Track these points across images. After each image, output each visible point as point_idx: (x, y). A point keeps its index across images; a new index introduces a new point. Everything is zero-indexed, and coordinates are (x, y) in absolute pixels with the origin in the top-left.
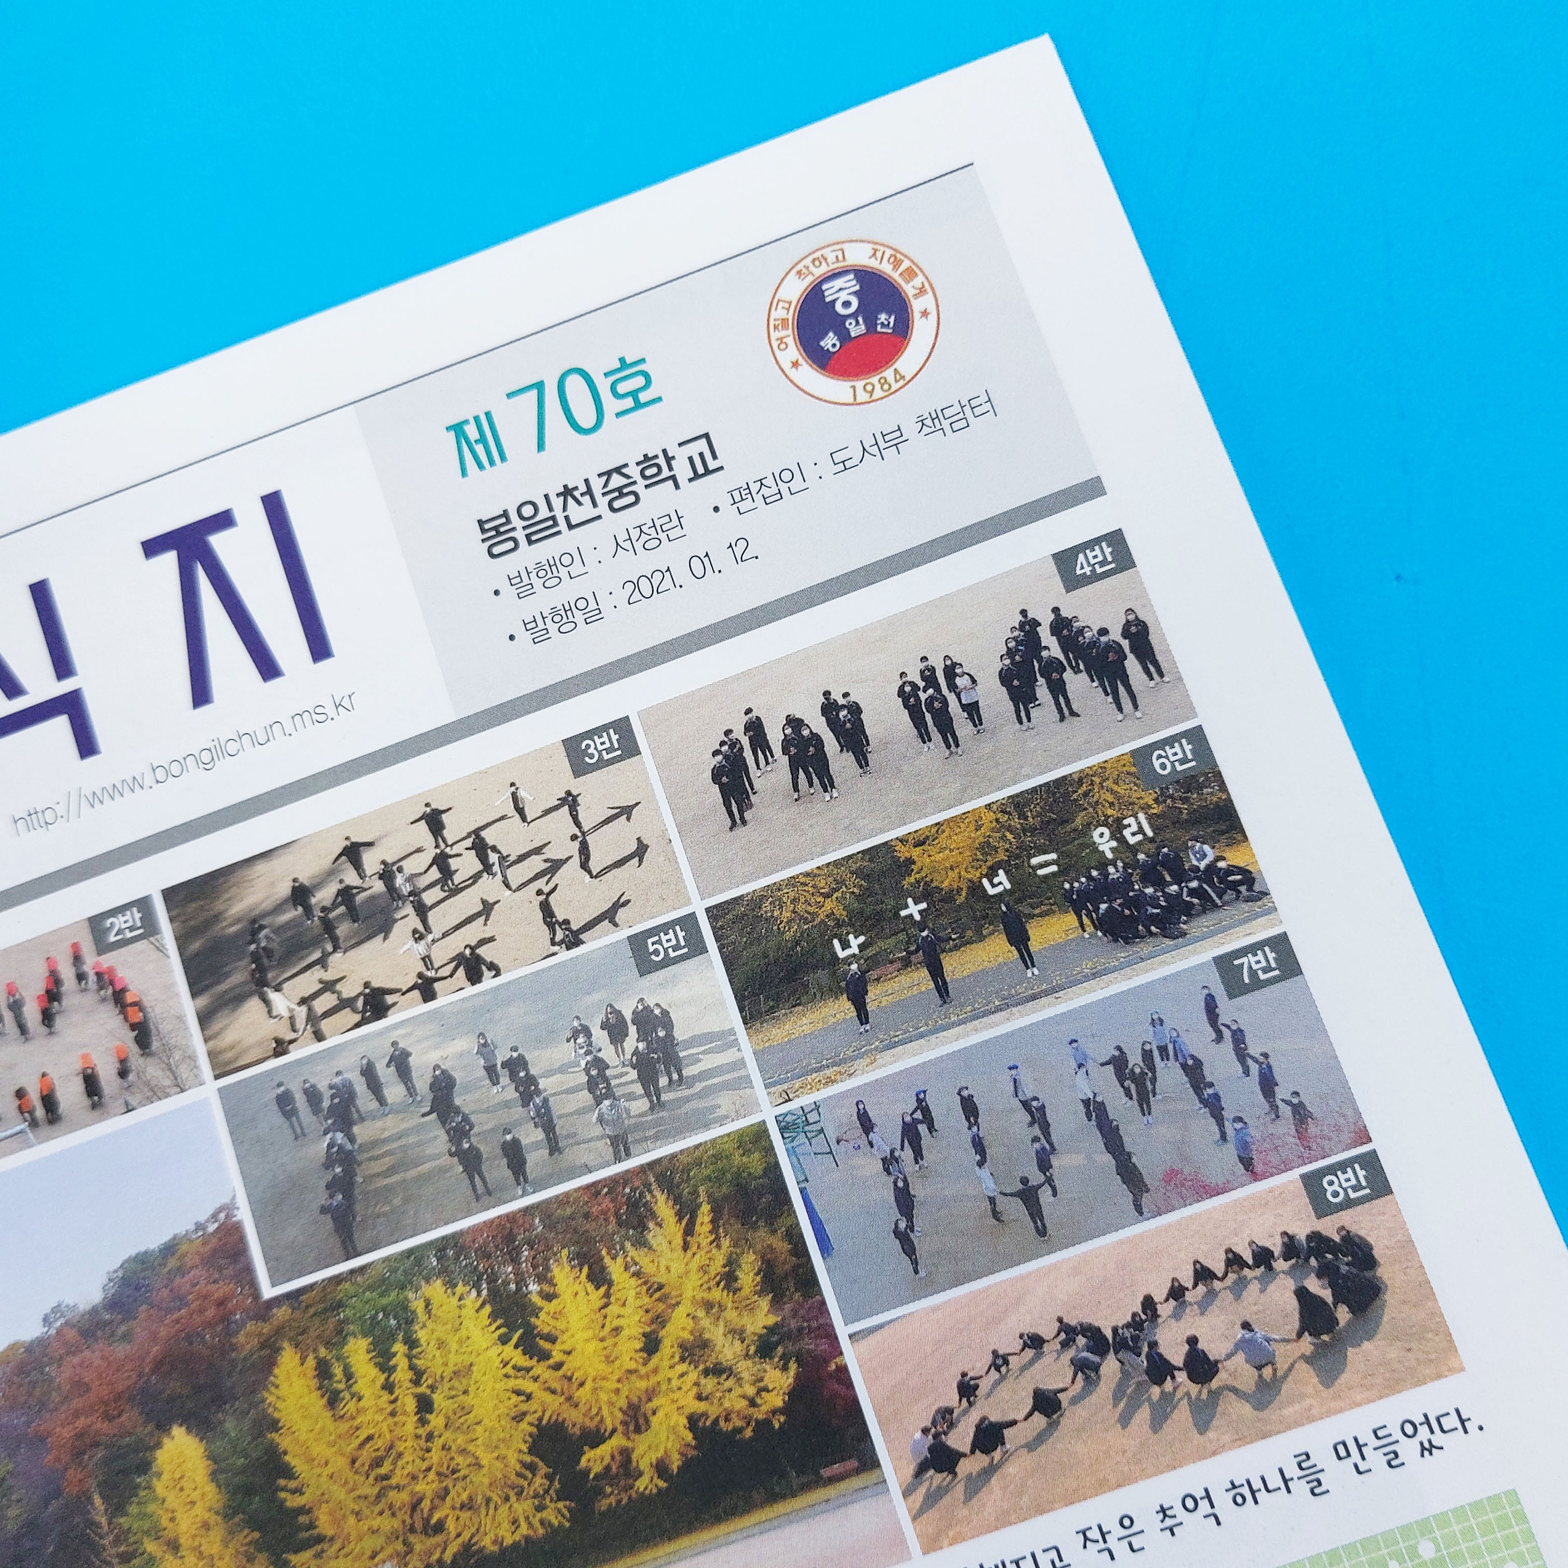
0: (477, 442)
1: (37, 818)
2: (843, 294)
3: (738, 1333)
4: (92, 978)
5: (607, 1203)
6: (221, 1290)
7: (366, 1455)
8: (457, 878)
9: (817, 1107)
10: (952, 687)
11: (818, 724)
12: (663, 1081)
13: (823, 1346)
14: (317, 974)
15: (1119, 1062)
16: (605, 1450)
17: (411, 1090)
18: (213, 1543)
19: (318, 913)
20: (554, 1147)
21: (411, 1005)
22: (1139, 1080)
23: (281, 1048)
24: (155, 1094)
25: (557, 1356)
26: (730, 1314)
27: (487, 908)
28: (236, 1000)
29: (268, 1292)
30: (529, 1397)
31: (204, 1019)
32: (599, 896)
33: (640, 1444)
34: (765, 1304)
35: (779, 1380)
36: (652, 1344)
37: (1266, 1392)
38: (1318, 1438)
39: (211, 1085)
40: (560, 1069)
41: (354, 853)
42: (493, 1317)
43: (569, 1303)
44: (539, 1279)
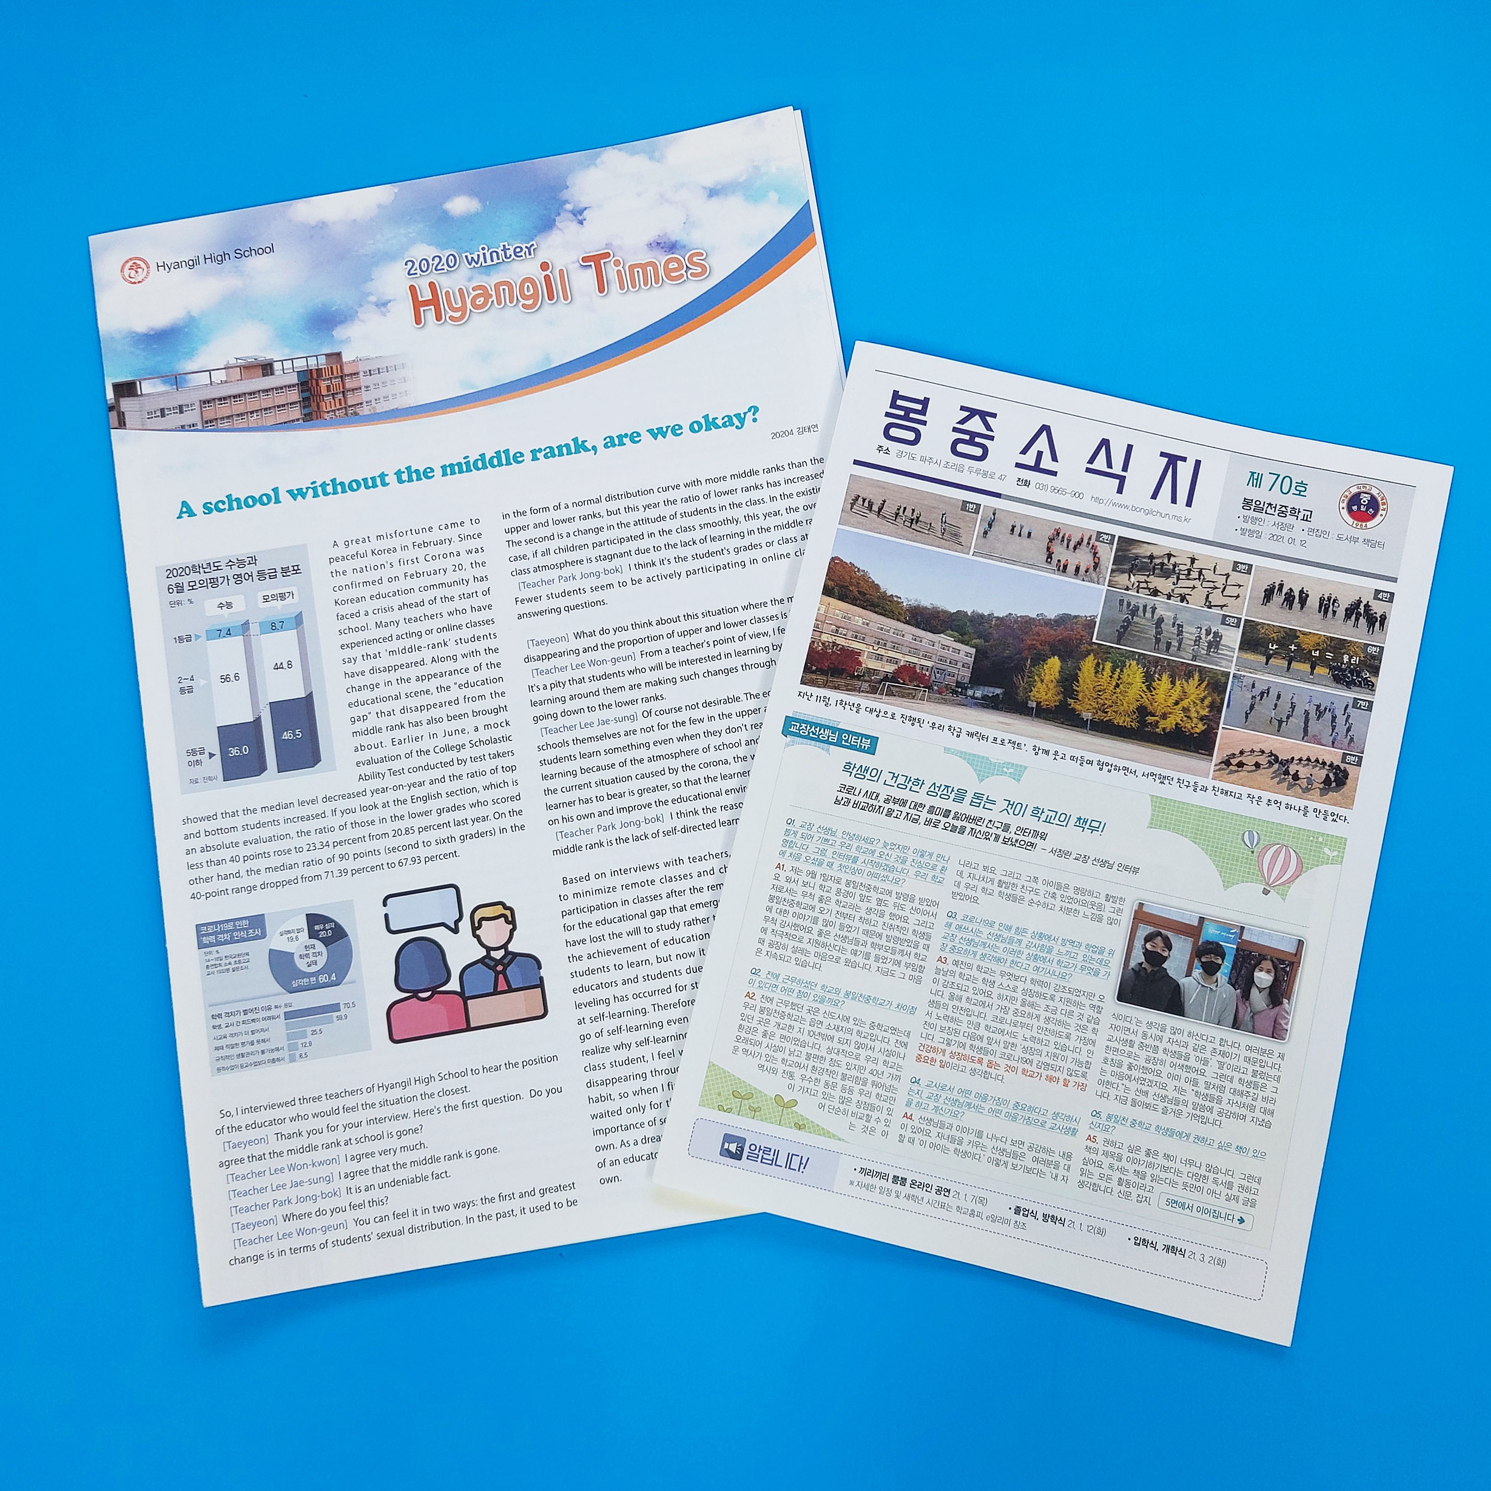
0: (1255, 479)
1: (1098, 500)
2: (1365, 498)
3: (1198, 712)
4: (1091, 545)
5: (1184, 668)
6: (1083, 633)
7: (1098, 688)
8: (1190, 577)
9: (1244, 676)
10: (1333, 604)
11: (1297, 594)
12: (1212, 650)
13: (1215, 726)
14: (1145, 577)
15: (1318, 706)
16: (1154, 718)
17: (1153, 617)
18: (1051, 686)
19: (1153, 564)
20: (1179, 649)
21: (1163, 598)
22: (1320, 713)
23: (1127, 589)
24: (1092, 581)
25: (1153, 693)
26: (1198, 707)
27: (1194, 587)
28: (1123, 572)
29: (1094, 640)
30: (1142, 698)
31: (1113, 571)
32: (1222, 601)
33: (1162, 722)
34: (1207, 710)
35: (1201, 727)
36: (1177, 703)
37: (1306, 790)
38: (1312, 805)
39: (1106, 587)
40: (1190, 633)
41: (1169, 556)
42: (1144, 676)
43: (1163, 684)
44: (1159, 675)
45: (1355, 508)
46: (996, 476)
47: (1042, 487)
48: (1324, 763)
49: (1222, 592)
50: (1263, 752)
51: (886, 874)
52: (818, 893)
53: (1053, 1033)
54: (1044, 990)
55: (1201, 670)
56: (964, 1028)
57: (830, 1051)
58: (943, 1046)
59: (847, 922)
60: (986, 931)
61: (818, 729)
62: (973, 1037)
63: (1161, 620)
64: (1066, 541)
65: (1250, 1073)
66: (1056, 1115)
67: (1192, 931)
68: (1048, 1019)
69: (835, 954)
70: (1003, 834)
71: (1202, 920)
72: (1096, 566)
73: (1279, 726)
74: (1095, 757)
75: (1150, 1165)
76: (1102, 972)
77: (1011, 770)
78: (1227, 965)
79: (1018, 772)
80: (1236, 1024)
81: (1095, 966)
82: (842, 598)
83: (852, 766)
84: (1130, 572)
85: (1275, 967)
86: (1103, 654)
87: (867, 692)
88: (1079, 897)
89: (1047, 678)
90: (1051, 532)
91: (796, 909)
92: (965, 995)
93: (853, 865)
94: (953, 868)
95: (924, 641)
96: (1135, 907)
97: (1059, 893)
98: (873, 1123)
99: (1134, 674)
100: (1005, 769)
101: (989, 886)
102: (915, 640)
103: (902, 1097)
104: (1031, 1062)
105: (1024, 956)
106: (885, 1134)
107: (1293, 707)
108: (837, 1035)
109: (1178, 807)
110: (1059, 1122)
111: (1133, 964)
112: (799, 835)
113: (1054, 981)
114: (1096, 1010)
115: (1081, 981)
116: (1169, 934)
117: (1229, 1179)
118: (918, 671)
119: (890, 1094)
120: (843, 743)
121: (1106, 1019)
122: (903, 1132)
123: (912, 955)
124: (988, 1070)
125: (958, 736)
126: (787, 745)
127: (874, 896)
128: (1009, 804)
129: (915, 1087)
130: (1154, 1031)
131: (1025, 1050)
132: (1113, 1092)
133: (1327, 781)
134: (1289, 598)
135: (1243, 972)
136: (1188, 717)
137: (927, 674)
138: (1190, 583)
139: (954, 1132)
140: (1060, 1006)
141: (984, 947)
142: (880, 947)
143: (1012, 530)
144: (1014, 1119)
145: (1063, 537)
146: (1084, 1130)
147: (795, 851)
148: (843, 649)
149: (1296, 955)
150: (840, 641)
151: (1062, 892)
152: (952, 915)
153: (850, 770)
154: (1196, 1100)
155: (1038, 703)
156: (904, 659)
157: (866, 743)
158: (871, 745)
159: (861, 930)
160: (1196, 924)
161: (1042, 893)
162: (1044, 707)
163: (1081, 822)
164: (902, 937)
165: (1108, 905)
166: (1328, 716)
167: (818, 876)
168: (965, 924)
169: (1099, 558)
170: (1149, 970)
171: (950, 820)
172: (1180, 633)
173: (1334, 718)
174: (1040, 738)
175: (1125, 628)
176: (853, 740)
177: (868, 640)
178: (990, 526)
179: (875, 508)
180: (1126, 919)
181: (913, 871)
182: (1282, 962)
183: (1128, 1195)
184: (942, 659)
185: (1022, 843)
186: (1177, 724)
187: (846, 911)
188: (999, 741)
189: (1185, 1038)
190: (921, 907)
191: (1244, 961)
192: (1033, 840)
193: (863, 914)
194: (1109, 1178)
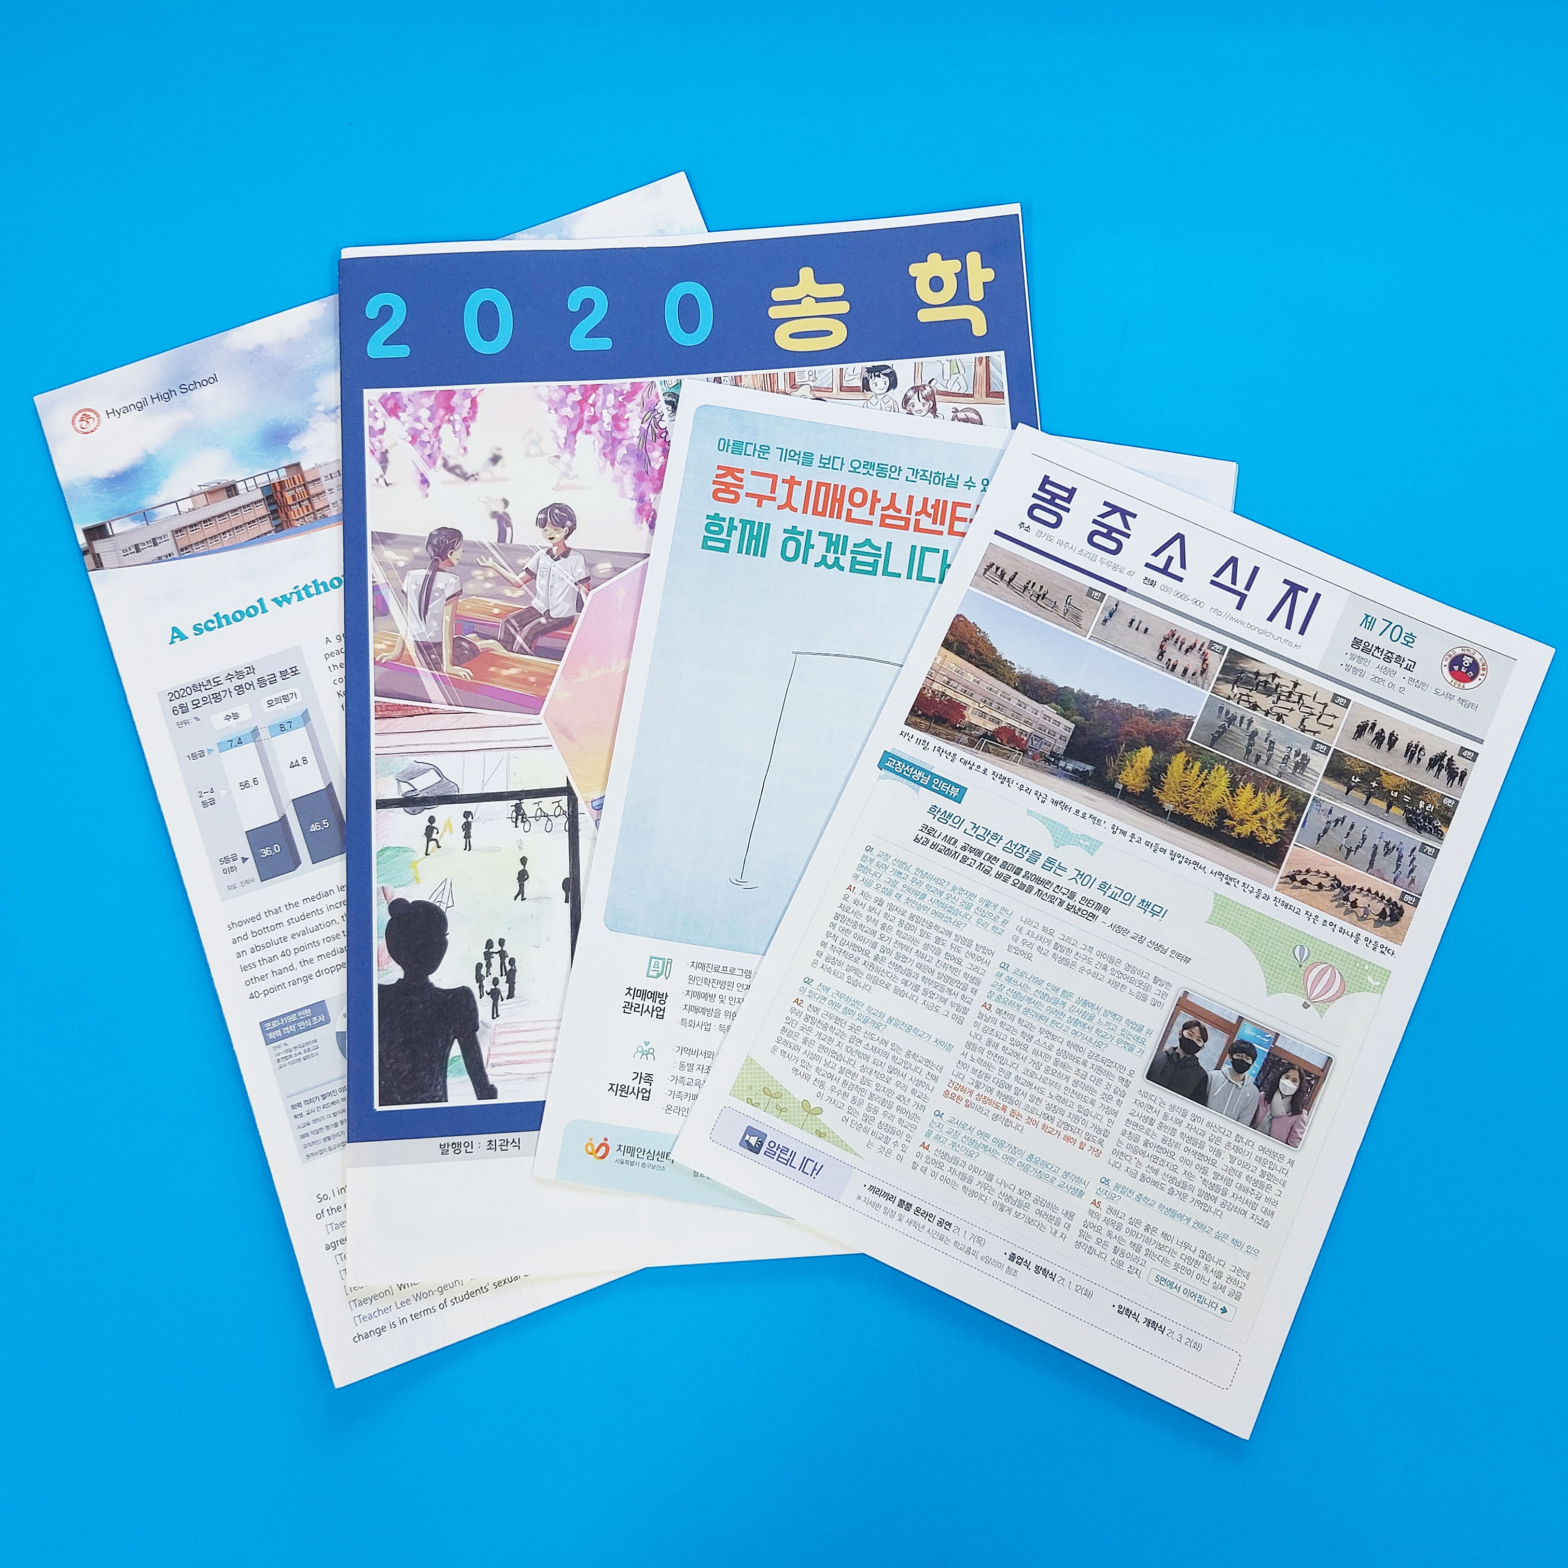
0: (1368, 621)
1: (1218, 612)
2: (1467, 661)
3: (1274, 826)
4: (1202, 652)
5: (1268, 782)
6: (1179, 731)
7: (1184, 784)
8: (1291, 699)
9: (1324, 801)
10: (1419, 752)
11: (1387, 735)
12: (1298, 771)
13: (1288, 841)
14: (1248, 691)
15: (1388, 844)
16: (1231, 822)
17: (1248, 729)
18: (1140, 773)
19: (1257, 680)
20: (1267, 764)
21: (1261, 714)
22: (1388, 850)
23: (1229, 698)
24: (1197, 684)
25: (1235, 799)
26: (1275, 821)
27: (1292, 710)
28: (1228, 681)
29: (1189, 739)
30: (1224, 801)
31: (1218, 679)
32: (1316, 727)
33: (1239, 827)
34: (1284, 825)
35: (1274, 840)
36: (1255, 813)
37: (1362, 919)
38: (1364, 934)
39: (1208, 693)
40: (1280, 750)
41: (1274, 676)
42: (1230, 782)
43: (1246, 793)
44: (1244, 783)
45: (1456, 668)
46: (1126, 571)
47: (1165, 589)
48: (1383, 897)
49: (1318, 719)
50: (1328, 875)
51: (949, 916)
52: (882, 920)
53: (1079, 1096)
54: (1078, 1054)
55: (1285, 787)
56: (995, 1074)
57: (863, 1069)
58: (972, 1088)
59: (903, 952)
60: (1034, 987)
61: (912, 769)
62: (1001, 1084)
63: (1255, 733)
64: (1179, 644)
65: (1258, 1172)
66: (1067, 1174)
67: (1230, 1028)
68: (1076, 1083)
69: (887, 980)
70: (1068, 901)
71: (1241, 1019)
72: (1203, 671)
73: (1348, 853)
74: (1169, 847)
75: (1148, 1241)
76: (1137, 1049)
77: (1087, 843)
78: (1256, 1067)
79: (1093, 847)
80: (1254, 1124)
81: (1132, 1042)
82: (959, 653)
83: (937, 810)
84: (1235, 683)
85: (1301, 1078)
86: (1195, 753)
87: (965, 745)
88: (1128, 973)
89: (1137, 765)
90: (1167, 632)
91: (858, 931)
92: (1002, 1043)
93: (920, 901)
94: (1014, 922)
95: (1028, 708)
96: (1180, 995)
97: (1110, 966)
98: (890, 1146)
99: (1221, 778)
100: (1081, 841)
101: (1044, 946)
102: (1020, 705)
103: (923, 1126)
104: (1053, 1119)
105: (1065, 1019)
106: (900, 1158)
107: (1364, 839)
108: (873, 1056)
109: (1238, 909)
110: (1068, 1181)
111: (1167, 1047)
112: (875, 863)
113: (1089, 1048)
114: (1124, 1083)
115: (1114, 1052)
116: (1207, 1026)
117: (1220, 1268)
118: (1017, 734)
119: (912, 1122)
120: (933, 786)
121: (1132, 1094)
122: (917, 1159)
123: (960, 995)
124: (1010, 1118)
125: (1043, 802)
126: (881, 778)
127: (934, 933)
128: (1079, 874)
129: (937, 1120)
130: (1175, 1115)
131: (1049, 1107)
132: (1125, 1164)
133: (1383, 914)
134: (1379, 738)
135: (1270, 1076)
136: (1264, 828)
137: (1025, 739)
138: (1290, 705)
139: (966, 1170)
140: (1091, 1072)
141: (1029, 1003)
142: (931, 982)
143: (1131, 623)
144: (1026, 1169)
145: (1177, 639)
146: (1091, 1193)
147: (868, 876)
148: (950, 700)
149: (1323, 1070)
150: (950, 693)
151: (1113, 966)
152: (1004, 966)
153: (935, 813)
154: (1203, 1187)
155: (1125, 787)
156: (1006, 721)
157: (955, 792)
158: (959, 793)
159: (915, 963)
160: (1234, 1022)
161: (1094, 962)
162: (1130, 791)
163: (1144, 905)
164: (953, 977)
165: (1155, 987)
166: (1395, 854)
167: (885, 904)
168: (1015, 977)
169: (1207, 665)
170: (1182, 1056)
171: (1020, 877)
172: (1271, 749)
173: (1400, 857)
174: (1121, 820)
175: (1220, 734)
176: (943, 786)
177: (976, 697)
178: (1111, 615)
179: (1007, 578)
180: (1169, 1004)
181: (975, 918)
182: (1309, 1074)
183: (1120, 1264)
184: (1042, 728)
185: (1085, 912)
186: (1252, 832)
187: (905, 942)
188: (1080, 814)
189: (1203, 1127)
190: (976, 953)
191: (1273, 1066)
192: (1095, 912)
193: (920, 948)
194: (1106, 1244)
